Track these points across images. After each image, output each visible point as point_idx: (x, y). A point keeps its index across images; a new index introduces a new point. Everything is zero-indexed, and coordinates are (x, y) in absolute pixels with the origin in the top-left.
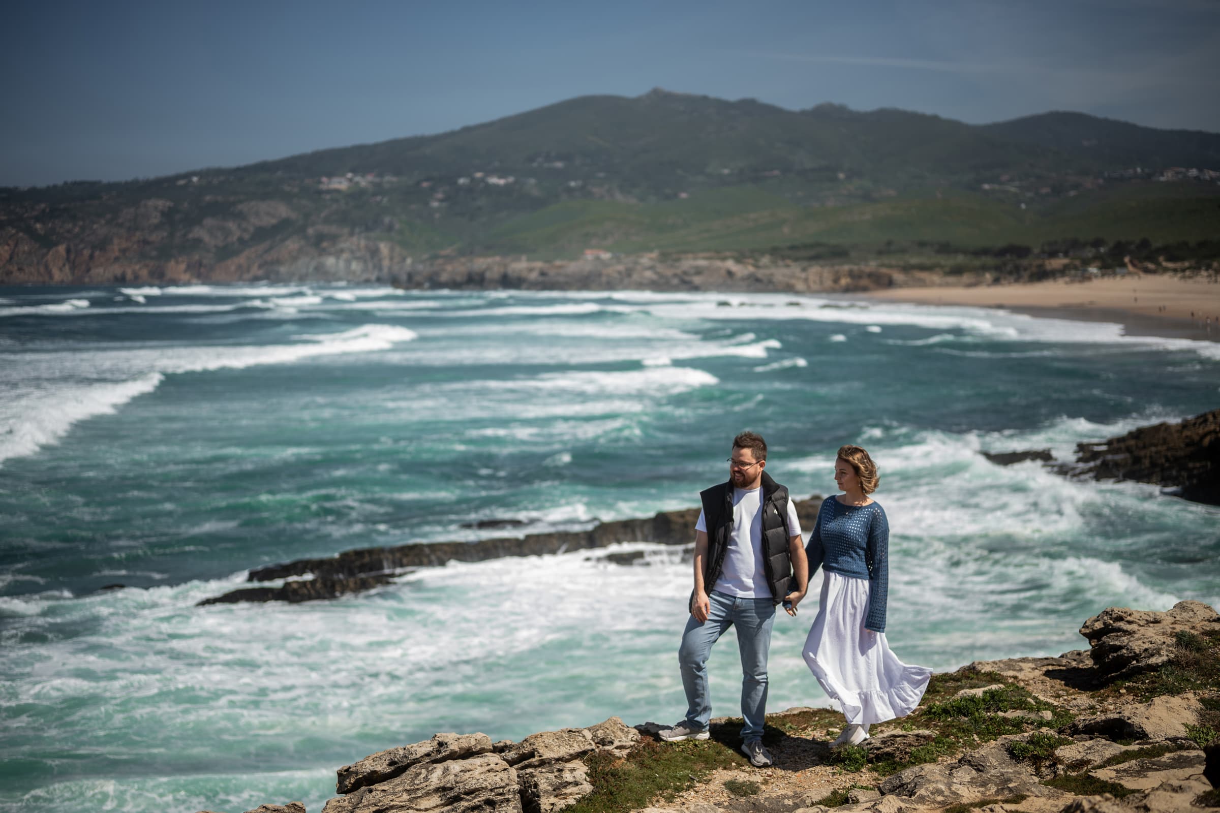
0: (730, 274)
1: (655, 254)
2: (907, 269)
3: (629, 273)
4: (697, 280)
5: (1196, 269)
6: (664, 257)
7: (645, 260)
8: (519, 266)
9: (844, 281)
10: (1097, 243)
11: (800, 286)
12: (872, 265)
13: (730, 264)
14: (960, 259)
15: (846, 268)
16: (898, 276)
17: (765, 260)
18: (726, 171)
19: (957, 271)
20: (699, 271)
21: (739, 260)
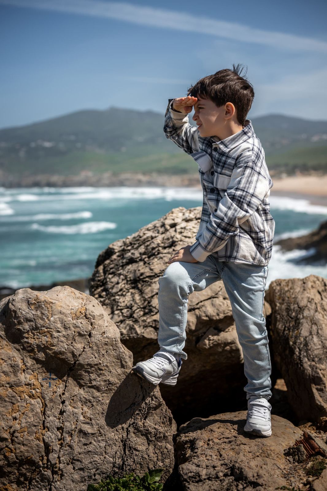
0: (140, 181)
1: (110, 173)
3: (99, 180)
4: (127, 183)
6: (115, 174)
7: (106, 175)
8: (55, 178)
9: (186, 182)
10: (286, 165)
13: (141, 177)
15: (186, 177)
20: (127, 180)
21: (144, 174)
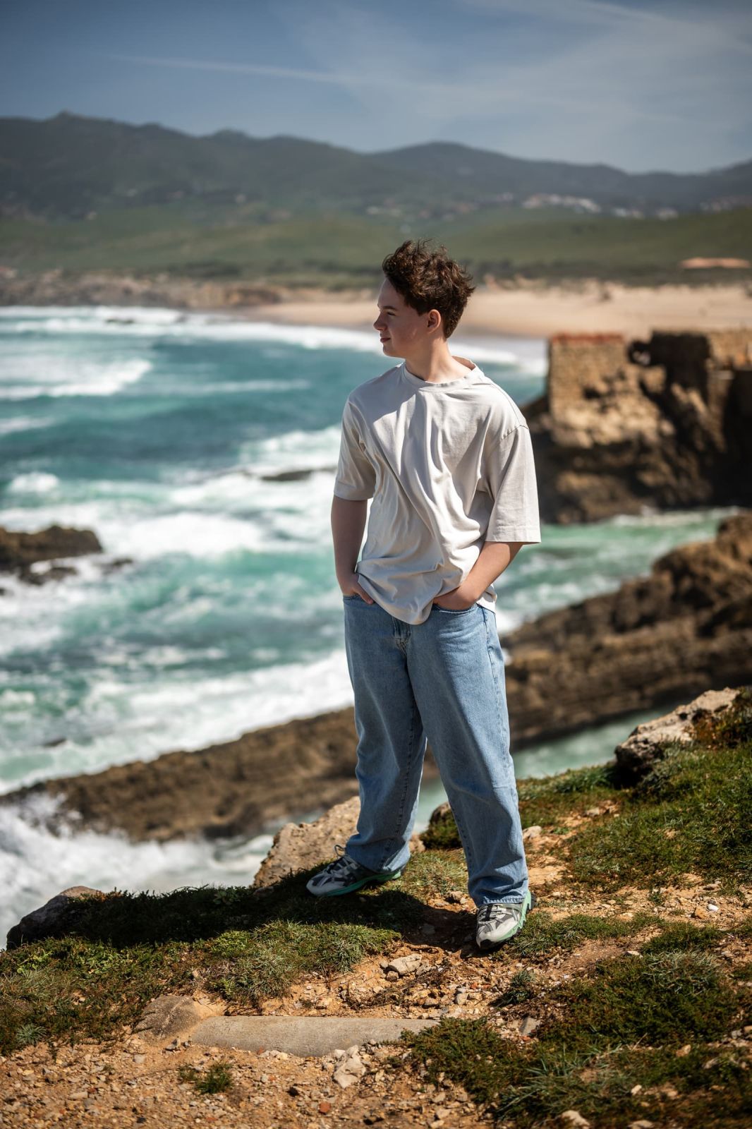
0: (127, 292)
1: (58, 272)
2: (293, 286)
3: (31, 290)
4: (97, 297)
5: (548, 286)
6: (67, 275)
7: (48, 277)
9: (236, 298)
11: (194, 302)
12: (260, 283)
13: (128, 282)
14: (341, 278)
15: (236, 285)
16: (285, 293)
17: (162, 278)
18: (132, 193)
19: (338, 288)
20: (98, 288)
21: (138, 276)
